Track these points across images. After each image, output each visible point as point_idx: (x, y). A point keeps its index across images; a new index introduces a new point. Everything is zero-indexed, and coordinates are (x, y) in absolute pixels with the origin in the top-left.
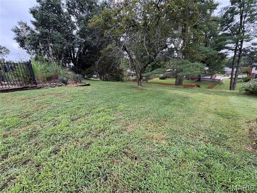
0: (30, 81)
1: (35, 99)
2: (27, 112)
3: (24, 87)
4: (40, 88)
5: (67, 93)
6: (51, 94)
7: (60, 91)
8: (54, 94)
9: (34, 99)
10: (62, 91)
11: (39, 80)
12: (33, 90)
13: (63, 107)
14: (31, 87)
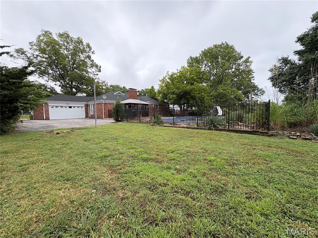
0: (263, 125)
1: (255, 149)
2: (236, 160)
3: (254, 131)
4: (272, 135)
5: (313, 155)
6: (282, 148)
7: (301, 148)
8: (286, 149)
9: (255, 147)
10: (305, 148)
11: (277, 125)
12: (261, 137)
13: (286, 177)
14: (261, 132)
